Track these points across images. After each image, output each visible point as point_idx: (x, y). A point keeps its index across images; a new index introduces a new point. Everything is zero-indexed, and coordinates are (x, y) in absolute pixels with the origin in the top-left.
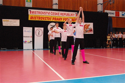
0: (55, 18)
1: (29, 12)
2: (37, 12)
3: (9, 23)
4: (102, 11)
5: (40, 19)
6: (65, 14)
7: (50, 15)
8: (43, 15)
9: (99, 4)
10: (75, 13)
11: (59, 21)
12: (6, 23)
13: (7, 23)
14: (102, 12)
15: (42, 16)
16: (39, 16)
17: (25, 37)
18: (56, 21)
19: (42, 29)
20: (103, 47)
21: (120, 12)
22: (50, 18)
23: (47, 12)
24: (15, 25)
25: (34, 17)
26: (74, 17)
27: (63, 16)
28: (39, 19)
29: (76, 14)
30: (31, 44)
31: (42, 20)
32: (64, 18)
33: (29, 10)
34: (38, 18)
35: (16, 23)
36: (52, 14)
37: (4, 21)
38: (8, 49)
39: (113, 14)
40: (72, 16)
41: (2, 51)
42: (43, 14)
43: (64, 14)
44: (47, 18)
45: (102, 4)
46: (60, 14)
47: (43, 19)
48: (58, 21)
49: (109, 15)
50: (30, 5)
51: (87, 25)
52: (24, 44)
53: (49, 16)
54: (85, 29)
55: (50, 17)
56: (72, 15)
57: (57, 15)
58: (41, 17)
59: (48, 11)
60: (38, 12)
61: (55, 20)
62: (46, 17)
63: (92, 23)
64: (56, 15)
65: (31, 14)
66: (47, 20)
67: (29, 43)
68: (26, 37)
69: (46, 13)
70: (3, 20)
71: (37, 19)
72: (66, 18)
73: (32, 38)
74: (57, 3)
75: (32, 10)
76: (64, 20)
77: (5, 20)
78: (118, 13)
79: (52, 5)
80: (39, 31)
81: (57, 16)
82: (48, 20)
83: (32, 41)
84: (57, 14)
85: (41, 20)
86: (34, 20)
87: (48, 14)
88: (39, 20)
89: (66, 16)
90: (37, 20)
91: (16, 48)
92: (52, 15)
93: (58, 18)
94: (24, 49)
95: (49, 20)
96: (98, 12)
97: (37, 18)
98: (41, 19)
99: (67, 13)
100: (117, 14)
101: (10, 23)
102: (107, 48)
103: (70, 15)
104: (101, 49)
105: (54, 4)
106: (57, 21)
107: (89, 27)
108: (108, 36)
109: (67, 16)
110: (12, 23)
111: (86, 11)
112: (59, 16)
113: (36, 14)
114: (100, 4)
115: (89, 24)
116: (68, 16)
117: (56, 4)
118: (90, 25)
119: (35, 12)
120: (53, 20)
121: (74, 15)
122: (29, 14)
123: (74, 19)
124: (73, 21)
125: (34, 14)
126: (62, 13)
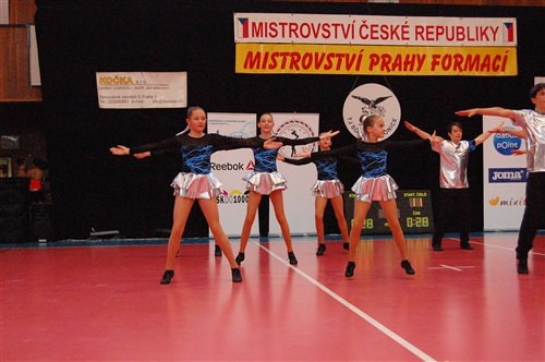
0: (384, 56)
1: (238, 28)
2: (279, 28)
3: (130, 92)
5: (300, 64)
6: (441, 30)
7: (358, 40)
8: (316, 41)
10: (499, 22)
11: (408, 73)
12: (115, 93)
13: (121, 93)
15: (312, 50)
16: (291, 50)
17: (218, 167)
18: (392, 73)
19: (312, 120)
22: (354, 56)
23: (336, 25)
24: (160, 102)
25: (267, 54)
26: (496, 44)
27: (431, 43)
28: (294, 63)
29: (509, 26)
31: (312, 70)
32: (435, 57)
33: (237, 16)
34: (285, 60)
35: (166, 90)
36: (366, 32)
37: (107, 82)
40: (484, 43)
41: (96, 247)
42: (316, 36)
43: (434, 30)
44: (340, 56)
46: (412, 30)
47: (317, 66)
48: (403, 73)
53: (350, 45)
55: (357, 51)
56: (483, 33)
57: (395, 41)
58: (307, 55)
59: (345, 19)
60: (287, 28)
61: (385, 65)
62: (332, 55)
64: (388, 42)
65: (250, 39)
66: (338, 68)
67: (238, 200)
68: (223, 167)
69: (332, 29)
70: (99, 76)
71: (283, 67)
72: (446, 56)
75: (255, 18)
76: (435, 64)
77: (112, 75)
80: (293, 133)
81: (393, 47)
82: (343, 71)
84: (393, 32)
85: (302, 71)
86: (268, 71)
87: (346, 37)
88: (291, 72)
89: (450, 43)
90: (283, 72)
92: (369, 41)
93: (399, 56)
95: (348, 67)
97: (279, 60)
98: (306, 64)
99: (452, 22)
101: (137, 92)
103: (473, 35)
106: (396, 72)
109: (455, 43)
110: (146, 92)
112: (404, 42)
113: (279, 39)
116: (460, 43)
119: (273, 26)
120: (371, 69)
121: (495, 33)
122: (236, 38)
123: (498, 57)
124: (488, 70)
125: (264, 40)
126: (422, 27)
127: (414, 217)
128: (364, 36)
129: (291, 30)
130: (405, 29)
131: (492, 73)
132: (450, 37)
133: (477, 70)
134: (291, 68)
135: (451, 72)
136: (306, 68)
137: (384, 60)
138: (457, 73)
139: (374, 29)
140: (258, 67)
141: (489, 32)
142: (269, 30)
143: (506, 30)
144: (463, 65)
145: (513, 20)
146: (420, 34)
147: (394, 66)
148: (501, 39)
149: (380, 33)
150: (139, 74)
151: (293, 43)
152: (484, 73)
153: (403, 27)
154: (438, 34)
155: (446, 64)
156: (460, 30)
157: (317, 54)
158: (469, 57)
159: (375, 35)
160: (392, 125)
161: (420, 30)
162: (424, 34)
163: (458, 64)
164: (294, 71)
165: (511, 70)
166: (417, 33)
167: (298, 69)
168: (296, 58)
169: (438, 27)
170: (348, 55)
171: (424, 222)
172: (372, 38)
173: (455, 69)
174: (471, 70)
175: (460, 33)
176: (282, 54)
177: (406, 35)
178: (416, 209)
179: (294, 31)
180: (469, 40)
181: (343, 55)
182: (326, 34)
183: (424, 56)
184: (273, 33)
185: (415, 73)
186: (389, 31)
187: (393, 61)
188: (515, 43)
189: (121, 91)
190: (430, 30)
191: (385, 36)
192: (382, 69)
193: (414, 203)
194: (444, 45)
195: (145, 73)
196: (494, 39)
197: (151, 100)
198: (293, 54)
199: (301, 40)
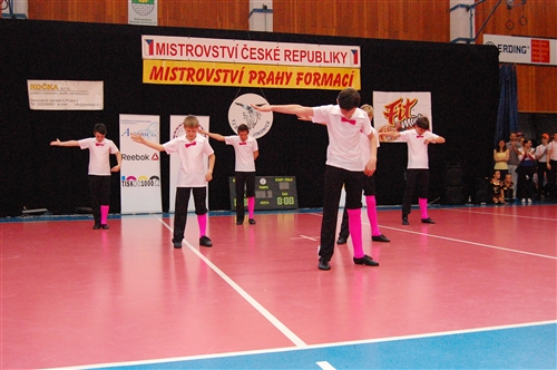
0: (260, 73)
1: (145, 47)
2: (178, 48)
3: (56, 97)
4: (472, 40)
5: (194, 77)
6: (304, 54)
7: (240, 59)
8: (207, 59)
9: (457, 7)
10: (347, 49)
11: (279, 86)
12: (44, 97)
13: (49, 97)
14: (472, 43)
15: (205, 67)
16: (187, 65)
17: (129, 158)
18: (266, 86)
19: (205, 121)
20: (476, 202)
21: (551, 41)
22: (237, 72)
23: (223, 48)
24: (81, 105)
25: (168, 68)
26: (345, 65)
27: (296, 63)
28: (189, 76)
29: (355, 52)
30: (157, 189)
31: (204, 82)
32: (299, 74)
33: (144, 38)
34: (183, 73)
35: (88, 96)
36: (246, 53)
37: (36, 88)
38: (54, 210)
39: (519, 50)
40: (336, 64)
41: (28, 222)
42: (207, 55)
43: (299, 54)
44: (226, 71)
45: (472, 6)
46: (282, 56)
47: (208, 79)
48: (275, 86)
49: (504, 57)
50: (147, 17)
51: (404, 103)
52: (123, 189)
53: (234, 63)
54: (396, 119)
55: (239, 68)
56: (336, 57)
57: (269, 61)
58: (200, 70)
59: (230, 43)
60: (184, 48)
61: (261, 79)
62: (220, 71)
63: (429, 94)
64: (264, 61)
65: (155, 56)
66: (225, 81)
67: (145, 184)
68: (132, 158)
69: (220, 50)
70: (30, 83)
71: (181, 79)
72: (308, 74)
73: (158, 162)
74: (270, 7)
75: (158, 39)
76: (299, 79)
77: (41, 82)
78: (542, 49)
79: (246, 15)
81: (268, 66)
82: (229, 83)
83: (159, 175)
84: (268, 54)
85: (196, 83)
86: (169, 82)
87: (231, 57)
88: (187, 83)
89: (310, 64)
90: (181, 83)
92: (248, 61)
93: (272, 73)
94: (123, 211)
95: (233, 81)
96: (454, 44)
97: (178, 73)
98: (200, 76)
99: (312, 48)
100: (541, 51)
101: (62, 97)
102: (493, 203)
103: (328, 59)
104: (469, 209)
105: (255, 10)
106: (270, 86)
107: (415, 112)
108: (498, 151)
109: (314, 64)
110: (69, 97)
111: (401, 38)
112: (276, 62)
113: (178, 57)
114: (462, 6)
115: (412, 96)
116: (318, 64)
117: (265, 9)
118: (415, 102)
119: (173, 47)
120: (250, 82)
121: (344, 57)
122: (144, 56)
123: (346, 76)
124: (339, 85)
125: (166, 57)
126: (289, 51)
127: (283, 197)
128: (245, 56)
129: (187, 50)
130: (277, 52)
132: (311, 59)
133: (331, 85)
134: (188, 80)
135: (311, 86)
136: (199, 80)
137: (260, 76)
138: (316, 87)
139: (253, 51)
140: (161, 79)
141: (340, 57)
142: (170, 50)
143: (353, 55)
144: (320, 81)
145: (358, 48)
146: (288, 56)
147: (268, 80)
148: (349, 60)
149: (257, 54)
150: (63, 82)
151: (189, 61)
152: (336, 88)
153: (275, 50)
154: (302, 57)
155: (308, 80)
156: (318, 54)
157: (208, 70)
158: (325, 75)
159: (253, 56)
160: (266, 126)
161: (288, 53)
162: (291, 57)
163: (316, 80)
164: (190, 83)
165: (356, 85)
166: (286, 55)
167: (193, 81)
168: (191, 72)
169: (302, 52)
170: (232, 71)
171: (290, 201)
172: (251, 58)
173: (314, 84)
174: (326, 85)
175: (318, 56)
176: (180, 69)
177: (277, 57)
178: (285, 191)
179: (190, 51)
180: (325, 62)
181: (229, 71)
182: (216, 54)
183: (291, 74)
184: (174, 52)
185: (284, 86)
186: (264, 53)
187: (267, 77)
188: (359, 65)
189: (47, 95)
190: (295, 53)
191: (261, 57)
192: (259, 83)
193: (281, 188)
194: (306, 66)
195: (68, 82)
196: (344, 62)
197: (73, 103)
198: (189, 69)
199: (196, 58)
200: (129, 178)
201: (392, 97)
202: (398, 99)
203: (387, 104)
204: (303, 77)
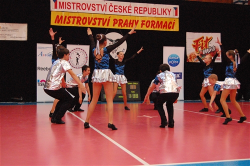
0: (120, 20)
1: (52, 4)
2: (72, 5)
4: (246, 2)
5: (81, 22)
6: (146, 10)
7: (108, 12)
8: (89, 12)
10: (171, 7)
14: (246, 4)
15: (87, 16)
16: (77, 15)
17: (42, 69)
18: (123, 28)
22: (106, 19)
23: (98, 5)
24: (14, 37)
25: (66, 17)
26: (170, 16)
27: (141, 15)
28: (78, 22)
29: (176, 9)
31: (87, 25)
32: (143, 21)
34: (74, 20)
35: (18, 32)
36: (112, 8)
40: (165, 16)
42: (89, 9)
43: (143, 9)
44: (100, 19)
46: (133, 9)
47: (89, 24)
48: (128, 28)
51: (205, 39)
53: (105, 14)
54: (200, 49)
55: (107, 17)
56: (164, 12)
57: (125, 13)
58: (84, 18)
59: (102, 2)
60: (75, 5)
61: (120, 24)
62: (96, 19)
64: (122, 13)
65: (58, 9)
66: (99, 25)
68: (44, 69)
69: (96, 7)
71: (73, 23)
72: (148, 21)
76: (142, 24)
80: (78, 54)
81: (124, 16)
82: (101, 26)
84: (124, 9)
85: (82, 25)
86: (66, 25)
87: (103, 10)
88: (77, 26)
89: (149, 15)
90: (73, 25)
91: (19, 99)
92: (113, 13)
93: (127, 20)
94: (38, 100)
95: (103, 24)
97: (71, 20)
98: (84, 22)
99: (151, 6)
103: (160, 12)
104: (243, 102)
106: (125, 28)
107: (211, 44)
109: (152, 15)
110: (7, 33)
112: (129, 14)
113: (72, 10)
115: (209, 35)
116: (154, 16)
118: (211, 39)
119: (69, 4)
120: (114, 26)
121: (169, 12)
122: (51, 9)
123: (171, 23)
124: (166, 28)
125: (64, 10)
126: (137, 8)
127: (132, 94)
128: (111, 10)
129: (77, 6)
130: (130, 8)
131: (168, 30)
132: (150, 13)
133: (161, 28)
134: (77, 24)
135: (150, 29)
136: (84, 24)
137: (120, 22)
138: (152, 29)
139: (116, 7)
140: (61, 23)
141: (167, 11)
142: (67, 6)
143: (174, 11)
144: (155, 26)
145: (178, 6)
146: (136, 10)
147: (124, 25)
148: (172, 14)
149: (118, 9)
150: (4, 24)
151: (78, 12)
152: (164, 30)
153: (129, 7)
154: (144, 11)
155: (148, 25)
156: (154, 10)
157: (89, 18)
158: (158, 22)
159: (116, 10)
161: (136, 9)
162: (138, 11)
163: (153, 25)
164: (78, 25)
165: (176, 28)
166: (135, 10)
167: (80, 24)
168: (79, 19)
169: (144, 8)
170: (103, 19)
171: (136, 96)
172: (115, 11)
173: (151, 27)
174: (158, 28)
175: (154, 11)
176: (73, 17)
177: (130, 11)
178: (133, 90)
179: (79, 7)
180: (158, 14)
181: (101, 19)
182: (94, 9)
183: (138, 21)
184: (69, 7)
186: (122, 9)
187: (124, 23)
188: (178, 16)
190: (141, 9)
191: (120, 11)
192: (119, 26)
193: (132, 87)
194: (147, 16)
195: (7, 24)
196: (169, 15)
197: (10, 36)
198: (78, 17)
199: (82, 11)
200: (42, 81)
201: (197, 36)
202: (201, 37)
203: (194, 40)
204: (145, 23)
